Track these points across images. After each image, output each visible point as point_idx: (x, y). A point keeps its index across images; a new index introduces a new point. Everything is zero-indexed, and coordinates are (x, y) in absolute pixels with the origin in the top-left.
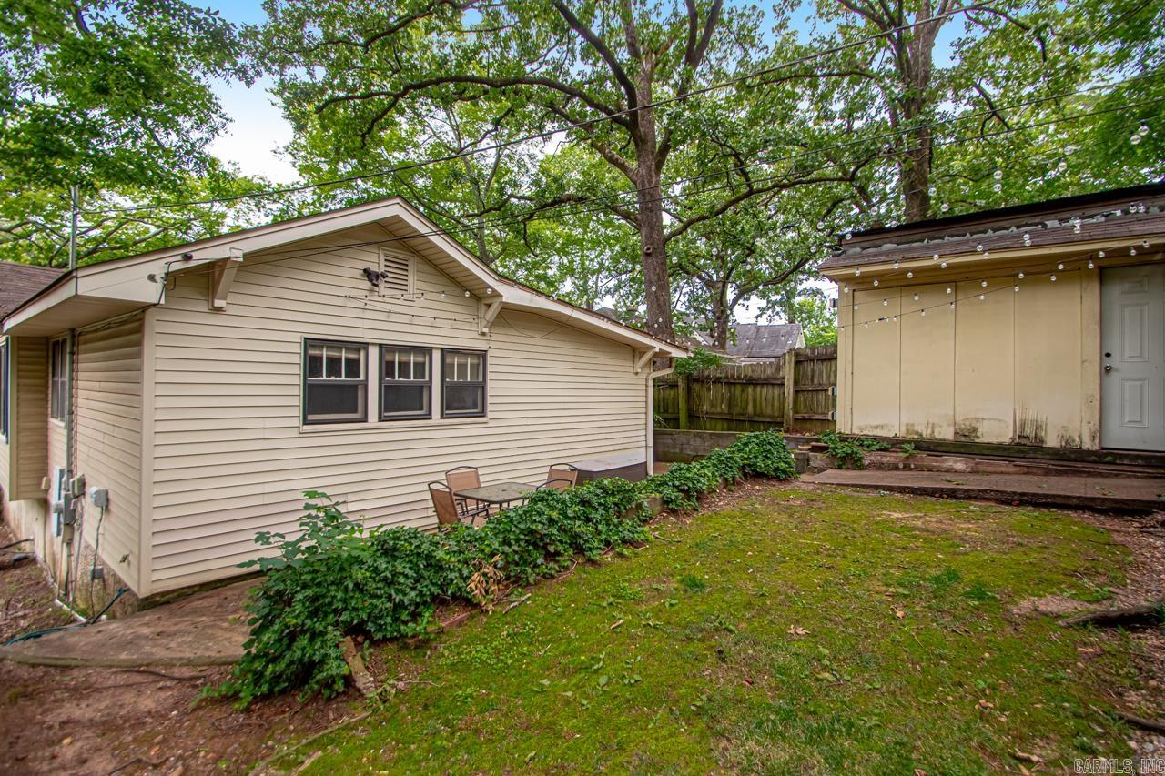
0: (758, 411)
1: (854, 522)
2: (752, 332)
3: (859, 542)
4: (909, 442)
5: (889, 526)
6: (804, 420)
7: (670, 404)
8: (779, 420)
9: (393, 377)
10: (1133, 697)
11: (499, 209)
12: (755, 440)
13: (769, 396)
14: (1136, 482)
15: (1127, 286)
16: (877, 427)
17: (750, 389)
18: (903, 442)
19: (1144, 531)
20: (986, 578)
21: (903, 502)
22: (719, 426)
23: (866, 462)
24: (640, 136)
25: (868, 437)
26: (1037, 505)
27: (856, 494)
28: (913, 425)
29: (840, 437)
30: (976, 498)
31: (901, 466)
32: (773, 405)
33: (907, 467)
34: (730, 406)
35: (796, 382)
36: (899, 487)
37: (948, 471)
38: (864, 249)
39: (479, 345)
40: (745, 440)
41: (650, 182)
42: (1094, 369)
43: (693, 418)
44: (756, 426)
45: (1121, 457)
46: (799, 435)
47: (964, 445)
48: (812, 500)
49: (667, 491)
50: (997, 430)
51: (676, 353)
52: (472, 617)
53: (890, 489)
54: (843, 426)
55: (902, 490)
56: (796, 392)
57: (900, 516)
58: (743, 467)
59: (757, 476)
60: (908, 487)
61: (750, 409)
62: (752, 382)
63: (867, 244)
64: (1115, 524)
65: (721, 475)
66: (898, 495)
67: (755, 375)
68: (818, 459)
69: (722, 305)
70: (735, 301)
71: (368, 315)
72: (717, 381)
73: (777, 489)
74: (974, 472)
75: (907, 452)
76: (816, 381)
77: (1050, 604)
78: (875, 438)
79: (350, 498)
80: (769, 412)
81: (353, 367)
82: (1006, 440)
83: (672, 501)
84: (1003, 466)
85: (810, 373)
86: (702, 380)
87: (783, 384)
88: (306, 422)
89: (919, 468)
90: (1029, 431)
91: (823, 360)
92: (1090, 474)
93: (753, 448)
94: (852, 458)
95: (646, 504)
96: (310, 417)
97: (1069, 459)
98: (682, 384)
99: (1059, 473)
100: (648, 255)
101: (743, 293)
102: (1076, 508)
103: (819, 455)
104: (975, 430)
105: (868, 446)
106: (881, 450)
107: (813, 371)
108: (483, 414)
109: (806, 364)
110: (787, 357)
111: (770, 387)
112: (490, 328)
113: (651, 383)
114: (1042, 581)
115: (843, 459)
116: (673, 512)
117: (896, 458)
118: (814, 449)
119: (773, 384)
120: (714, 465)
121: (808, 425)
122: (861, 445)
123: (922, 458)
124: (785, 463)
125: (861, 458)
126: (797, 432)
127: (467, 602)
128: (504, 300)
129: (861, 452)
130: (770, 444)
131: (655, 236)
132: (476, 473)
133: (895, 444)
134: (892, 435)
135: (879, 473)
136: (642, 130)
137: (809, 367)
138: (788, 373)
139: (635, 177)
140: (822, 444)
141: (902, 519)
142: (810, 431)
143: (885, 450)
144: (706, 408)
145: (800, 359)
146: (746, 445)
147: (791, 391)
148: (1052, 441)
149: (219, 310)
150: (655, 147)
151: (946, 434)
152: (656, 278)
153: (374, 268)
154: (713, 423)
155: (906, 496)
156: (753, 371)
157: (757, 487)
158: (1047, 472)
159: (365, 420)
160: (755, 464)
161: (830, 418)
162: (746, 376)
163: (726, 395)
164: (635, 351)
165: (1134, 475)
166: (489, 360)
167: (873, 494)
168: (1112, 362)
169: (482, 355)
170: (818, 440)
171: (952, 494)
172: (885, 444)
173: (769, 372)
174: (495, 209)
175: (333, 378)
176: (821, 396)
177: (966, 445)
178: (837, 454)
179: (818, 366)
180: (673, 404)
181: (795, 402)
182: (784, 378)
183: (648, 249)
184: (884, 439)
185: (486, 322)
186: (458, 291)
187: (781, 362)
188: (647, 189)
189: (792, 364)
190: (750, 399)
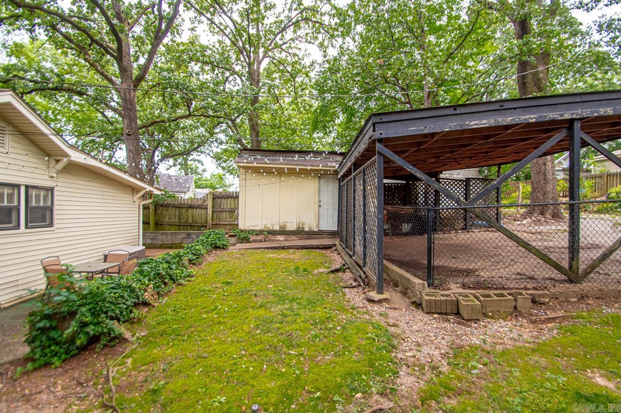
0: (194, 221)
4: (265, 231)
5: (272, 259)
6: (216, 224)
8: (205, 225)
10: (341, 284)
12: (213, 233)
13: (200, 214)
14: (327, 240)
15: (325, 180)
16: (254, 226)
17: (190, 210)
18: (263, 231)
19: (332, 252)
20: (305, 267)
21: (270, 252)
22: (173, 228)
23: (251, 240)
24: (123, 67)
25: (251, 230)
26: (306, 249)
28: (266, 225)
29: (241, 231)
30: (290, 248)
31: (263, 240)
32: (202, 218)
33: (265, 241)
34: (179, 219)
35: (213, 207)
36: (266, 247)
37: (278, 241)
38: (250, 156)
39: (49, 184)
41: (130, 94)
42: (317, 206)
43: (158, 225)
44: (193, 228)
45: (323, 232)
47: (282, 231)
49: (190, 256)
50: (291, 227)
51: (156, 192)
52: (150, 309)
53: (264, 248)
54: (242, 226)
55: (268, 248)
56: (213, 212)
58: (211, 244)
60: (270, 247)
61: (190, 220)
62: (191, 207)
63: (251, 154)
64: (324, 251)
66: (267, 250)
67: (193, 204)
68: (233, 240)
69: (152, 162)
70: (160, 161)
72: (173, 206)
73: (225, 252)
74: (286, 240)
75: (265, 235)
76: (222, 207)
77: (321, 270)
78: (253, 231)
80: (200, 221)
82: (294, 229)
83: (193, 260)
84: (294, 238)
85: (219, 204)
86: (166, 206)
87: (207, 208)
89: (269, 241)
90: (301, 226)
91: (225, 198)
92: (316, 238)
93: (214, 236)
94: (246, 239)
95: (185, 261)
97: (311, 234)
98: (152, 207)
99: (309, 239)
100: (129, 135)
101: (164, 157)
102: (316, 248)
103: (233, 238)
104: (286, 226)
105: (251, 234)
107: (220, 203)
108: (51, 224)
109: (217, 199)
110: (209, 196)
111: (200, 209)
112: (57, 174)
113: (141, 207)
114: (317, 266)
115: (243, 239)
116: (194, 264)
117: (261, 237)
118: (230, 236)
119: (202, 208)
120: (201, 244)
121: (218, 226)
122: (249, 233)
123: (270, 237)
125: (249, 239)
127: (146, 304)
128: (72, 159)
129: (250, 236)
131: (133, 125)
133: (261, 232)
134: (259, 229)
135: (256, 244)
136: (124, 63)
137: (219, 201)
138: (209, 203)
140: (233, 234)
141: (274, 256)
143: (257, 234)
144: (166, 220)
145: (215, 197)
146: (210, 235)
147: (211, 211)
148: (306, 229)
150: (132, 76)
151: (277, 228)
152: (134, 149)
154: (170, 227)
155: (270, 250)
156: (192, 202)
158: (306, 239)
160: (216, 243)
161: (235, 223)
162: (188, 204)
163: (177, 213)
164: (134, 189)
165: (327, 238)
166: (56, 193)
167: (259, 251)
168: (321, 203)
169: (52, 190)
170: (231, 232)
171: (283, 248)
173: (200, 202)
177: (283, 232)
178: (240, 237)
179: (223, 200)
181: (213, 216)
182: (207, 205)
183: (129, 132)
184: (257, 231)
185: (55, 171)
186: (37, 150)
187: (206, 198)
188: (128, 98)
189: (211, 199)
190: (190, 215)
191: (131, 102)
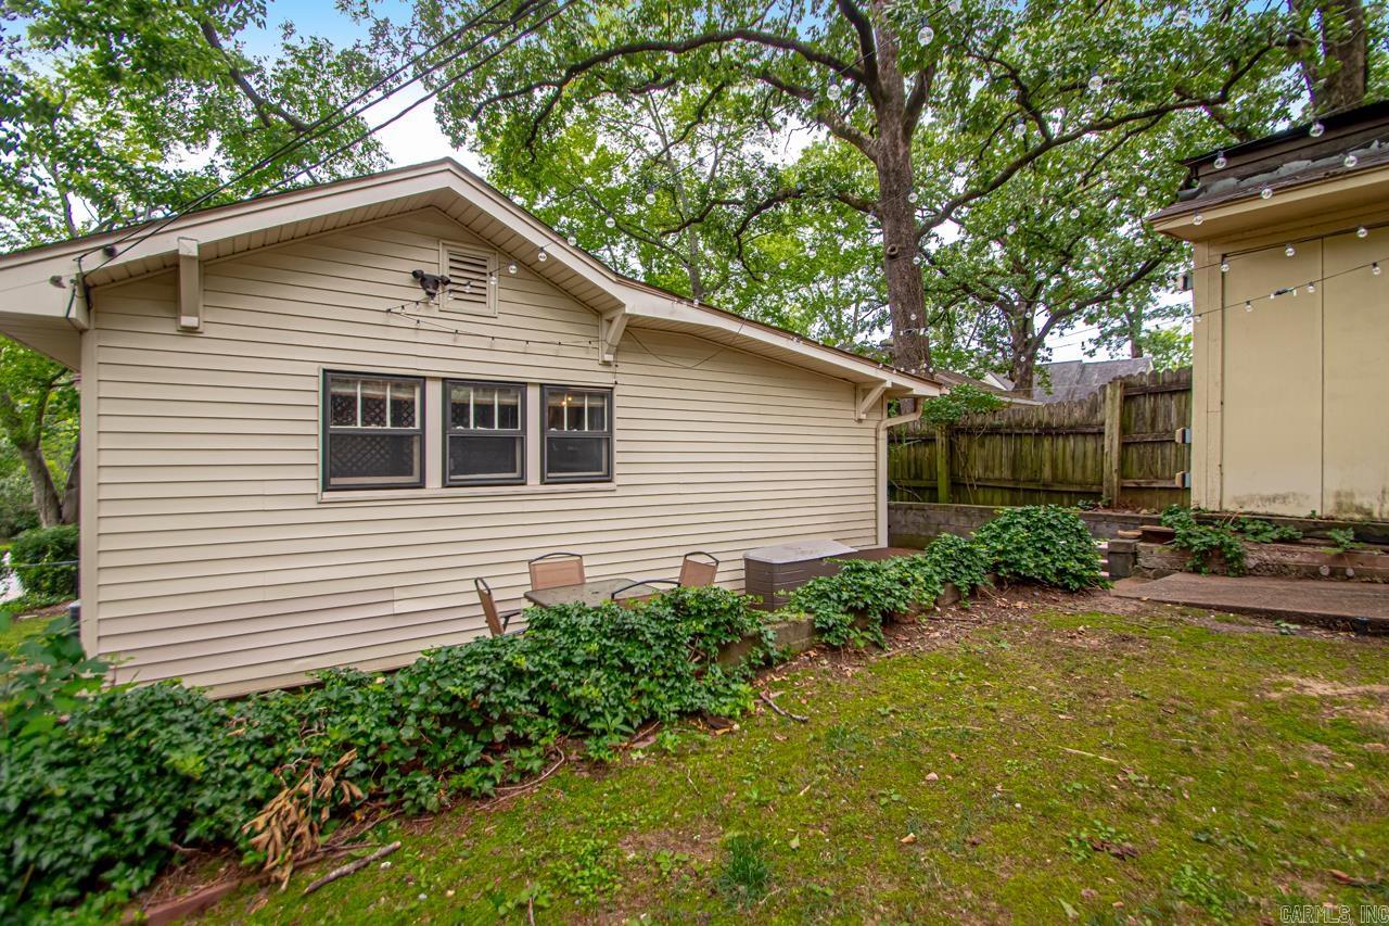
0: (1060, 476)
1: (1211, 704)
2: (1074, 372)
3: (1219, 763)
4: (1343, 527)
5: (1300, 720)
6: (1139, 489)
7: (925, 466)
8: (1094, 489)
9: (467, 425)
11: (701, 220)
12: (1023, 520)
13: (1079, 453)
16: (1274, 499)
17: (1047, 443)
18: (1329, 527)
21: (1334, 650)
22: (997, 498)
23: (1251, 563)
24: (881, 92)
25: (1254, 517)
27: (1225, 628)
28: (1351, 495)
29: (1197, 517)
31: (1325, 571)
32: (1084, 467)
33: (1337, 574)
34: (1014, 469)
35: (1124, 430)
36: (1324, 617)
38: (1242, 178)
39: (603, 379)
40: (1003, 520)
41: (895, 154)
43: (958, 487)
44: (1056, 499)
46: (1128, 513)
48: (1126, 639)
51: (919, 389)
53: (1303, 619)
54: (1204, 494)
56: (1125, 446)
57: (1330, 692)
58: (996, 567)
59: (1021, 583)
60: (1344, 619)
61: (1047, 473)
62: (1047, 431)
63: (1249, 169)
65: (944, 583)
66: (1318, 634)
67: (1055, 421)
68: (1154, 554)
69: (1026, 335)
70: (1046, 330)
71: (422, 337)
72: (994, 431)
73: (1058, 610)
75: (1337, 545)
76: (1160, 426)
78: (1269, 520)
79: (398, 594)
80: (1078, 476)
81: (402, 411)
83: (830, 630)
85: (1148, 415)
86: (969, 432)
87: (1101, 433)
88: (327, 487)
89: (1364, 577)
91: (1172, 393)
93: (1017, 534)
94: (1222, 555)
95: (770, 635)
96: (334, 481)
98: (941, 439)
100: (892, 257)
103: (1156, 547)
105: (1256, 534)
106: (1281, 540)
107: (1154, 411)
108: (608, 478)
109: (1142, 399)
110: (1108, 390)
111: (1079, 438)
112: (615, 355)
113: (883, 435)
115: (1203, 556)
116: (833, 651)
117: (1313, 555)
118: (1147, 537)
119: (1085, 434)
121: (1146, 497)
122: (1241, 531)
123: (1372, 559)
124: (1081, 561)
125: (1241, 555)
126: (1126, 508)
128: (627, 311)
129: (1239, 543)
130: (1051, 526)
132: (580, 563)
133: (1313, 530)
134: (1303, 513)
135: (1278, 586)
136: (883, 82)
137: (1147, 404)
138: (1111, 416)
139: (874, 152)
140: (1163, 528)
141: (1333, 701)
142: (1149, 507)
143: (1292, 541)
144: (978, 471)
145: (1132, 392)
146: (1005, 527)
147: (1116, 443)
149: (190, 331)
150: (903, 104)
152: (904, 289)
153: (431, 271)
154: (989, 494)
155: (1340, 638)
156: (1051, 415)
157: (1020, 604)
159: (421, 485)
160: (1017, 562)
161: (1178, 483)
162: (1040, 422)
163: (1008, 453)
164: (856, 387)
166: (617, 401)
167: (1264, 629)
169: (606, 394)
170: (1158, 522)
172: (1291, 530)
173: (1078, 414)
174: (696, 221)
175: (373, 427)
176: (1170, 451)
178: (1191, 546)
179: (1161, 401)
180: (930, 466)
181: (1123, 461)
182: (1103, 424)
183: (893, 250)
184: (1287, 521)
185: (606, 347)
186: (568, 303)
187: (1100, 398)
188: (891, 165)
189: (1118, 402)
190: (1047, 456)
191: (898, 173)
